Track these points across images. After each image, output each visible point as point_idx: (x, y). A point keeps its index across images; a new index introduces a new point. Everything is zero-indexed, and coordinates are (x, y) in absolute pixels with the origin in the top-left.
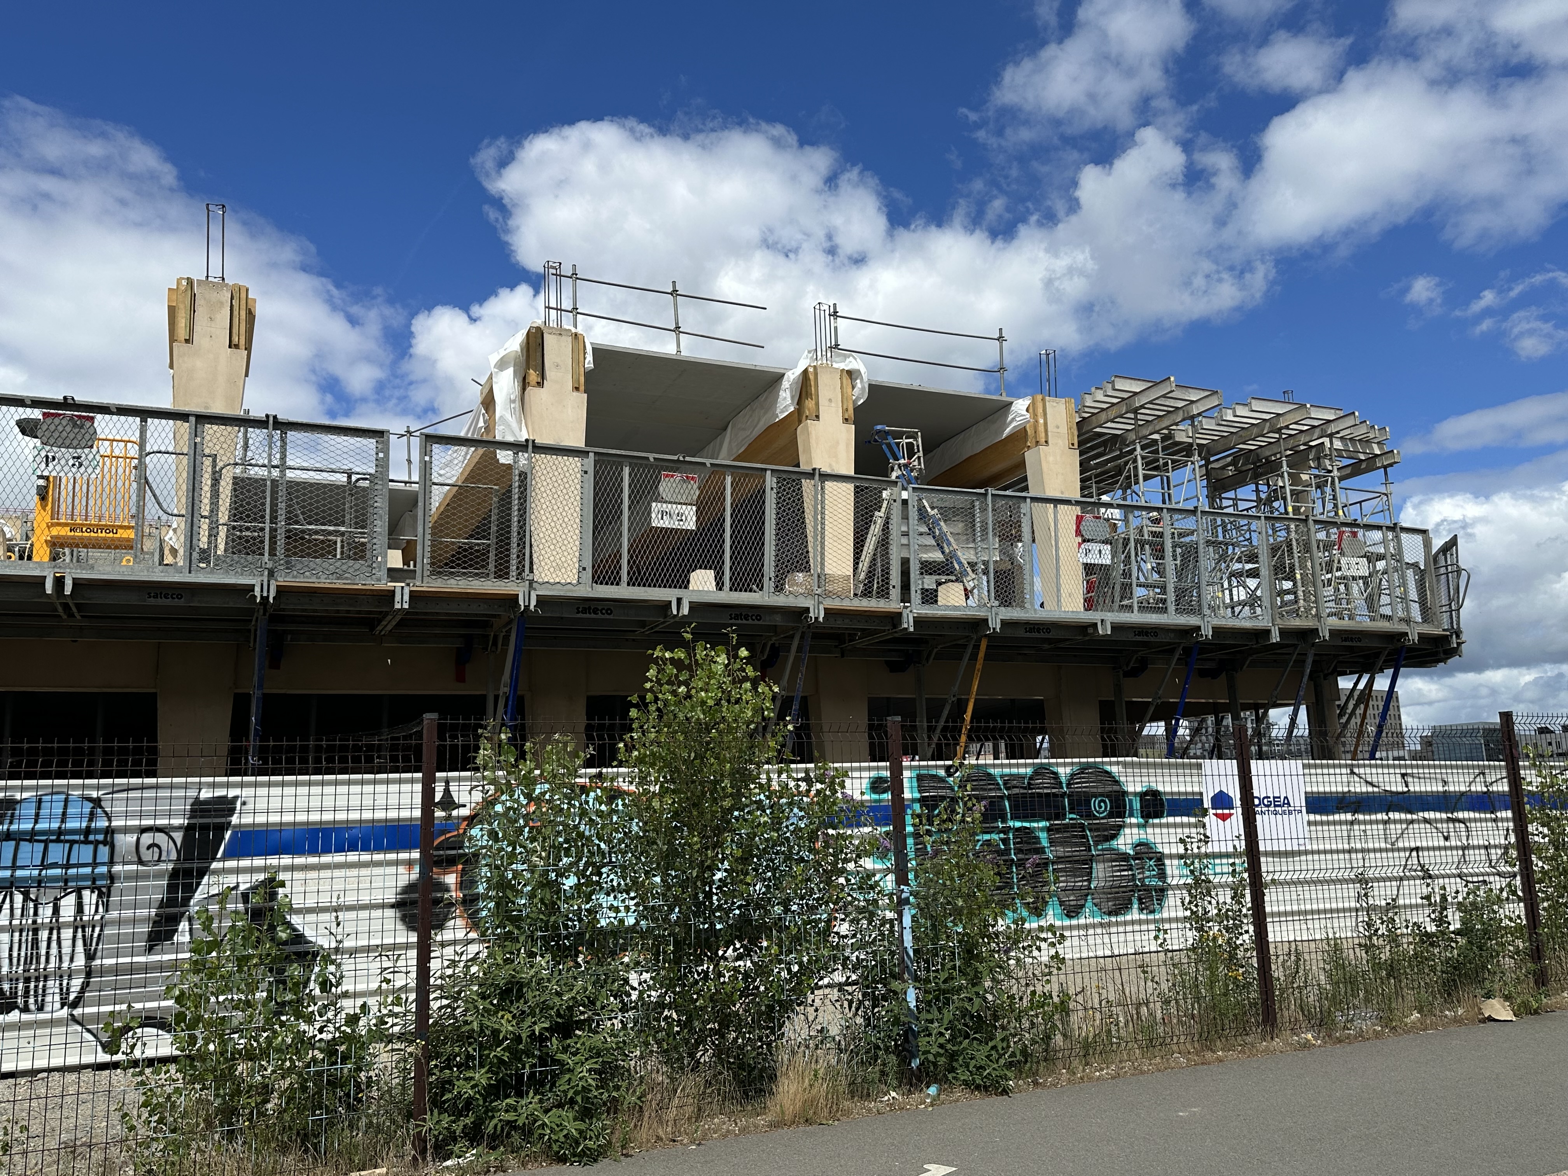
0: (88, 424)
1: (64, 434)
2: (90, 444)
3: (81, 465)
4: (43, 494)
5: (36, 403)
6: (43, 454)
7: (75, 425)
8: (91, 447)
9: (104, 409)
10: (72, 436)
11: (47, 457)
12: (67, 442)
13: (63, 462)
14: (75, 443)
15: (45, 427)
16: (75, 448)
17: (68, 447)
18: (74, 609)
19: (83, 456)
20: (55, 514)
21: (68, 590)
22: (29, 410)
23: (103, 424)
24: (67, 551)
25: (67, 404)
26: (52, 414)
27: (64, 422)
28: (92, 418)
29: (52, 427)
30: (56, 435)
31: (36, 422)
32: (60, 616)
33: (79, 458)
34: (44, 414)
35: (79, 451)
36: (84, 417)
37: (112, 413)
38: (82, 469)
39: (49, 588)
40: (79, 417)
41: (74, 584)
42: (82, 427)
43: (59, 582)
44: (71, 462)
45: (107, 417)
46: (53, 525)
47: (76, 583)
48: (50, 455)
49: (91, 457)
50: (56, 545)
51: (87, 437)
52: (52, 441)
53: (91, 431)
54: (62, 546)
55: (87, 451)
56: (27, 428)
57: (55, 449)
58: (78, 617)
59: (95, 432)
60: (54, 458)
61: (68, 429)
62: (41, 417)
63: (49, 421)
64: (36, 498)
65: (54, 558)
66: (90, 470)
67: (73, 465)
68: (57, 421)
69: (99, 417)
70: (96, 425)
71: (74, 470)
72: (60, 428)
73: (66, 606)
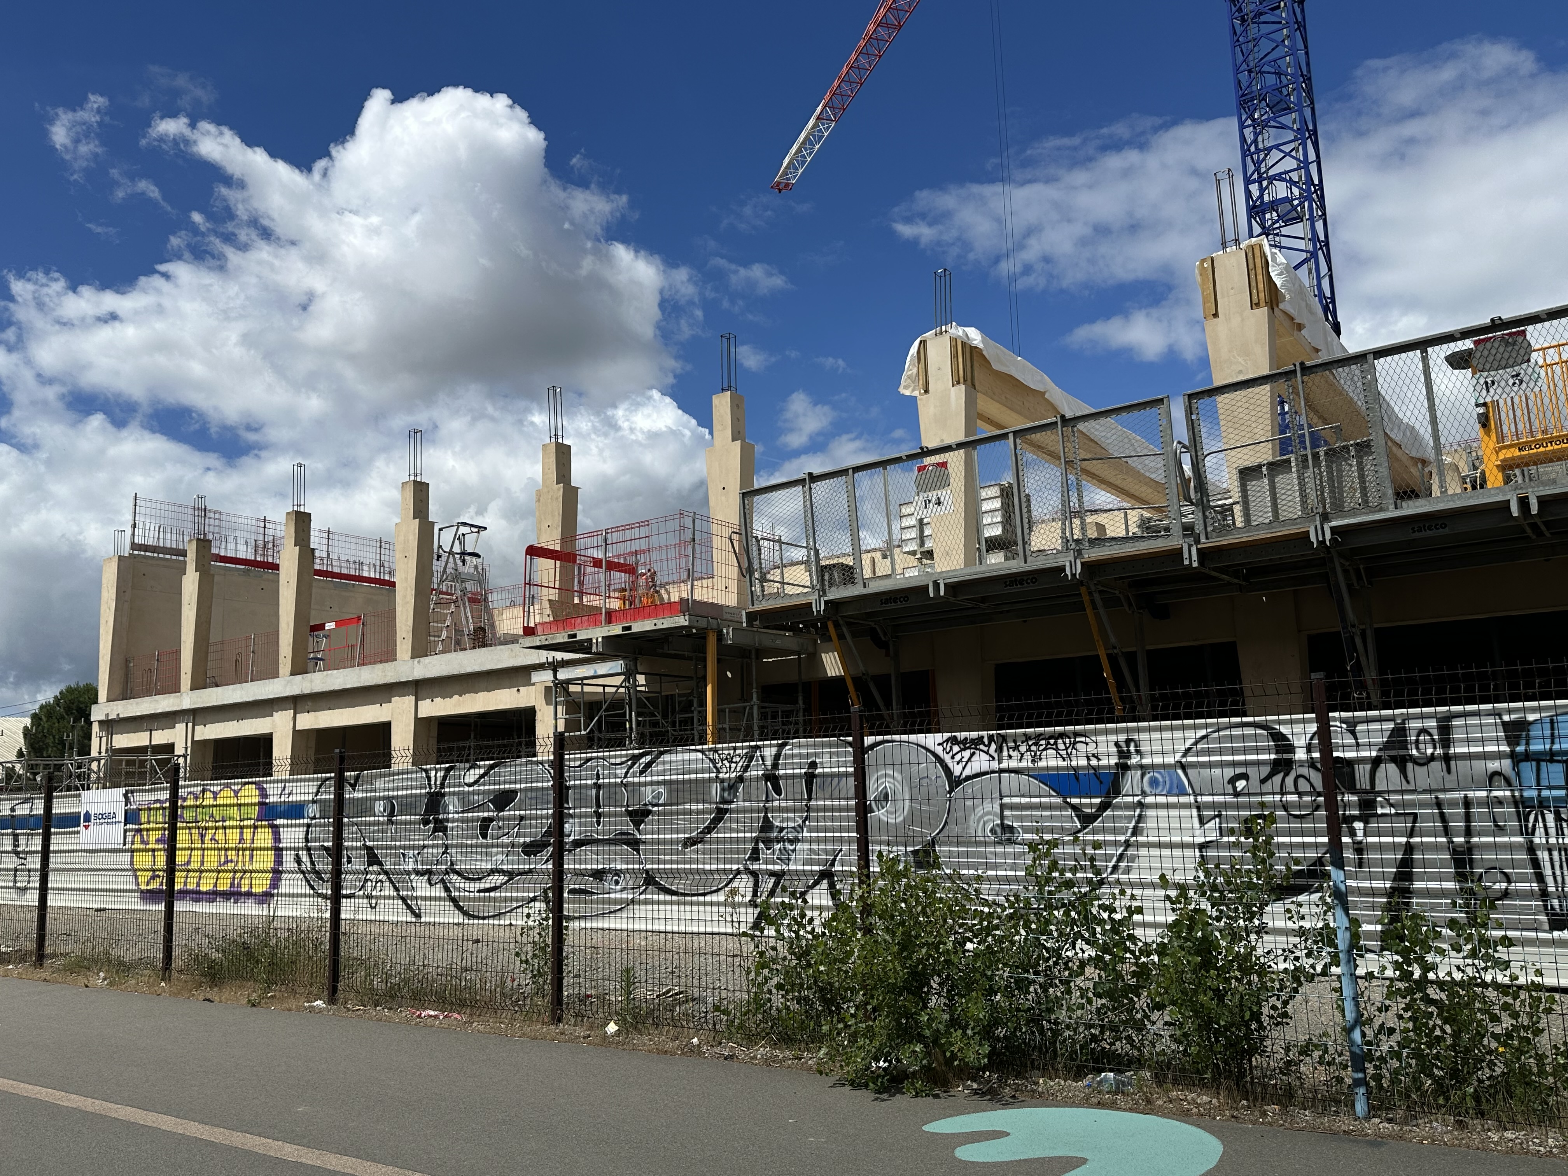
0: (1520, 339)
1: (1499, 356)
2: (1526, 358)
3: (1521, 382)
4: (1484, 421)
5: (1465, 334)
6: (1482, 381)
7: (1507, 343)
8: (1529, 361)
9: (1534, 319)
10: (1506, 355)
11: (1486, 383)
12: (1503, 363)
13: (1503, 384)
14: (1511, 362)
15: (1478, 355)
16: (1512, 366)
17: (1505, 368)
18: (1543, 528)
19: (1522, 372)
20: (1501, 438)
21: (1534, 509)
22: (1460, 343)
23: (1536, 334)
24: (1517, 471)
25: (1496, 325)
26: (1483, 340)
27: (1496, 345)
28: (1524, 332)
29: (1486, 353)
30: (1491, 359)
31: (1469, 352)
32: (1528, 537)
33: (1518, 375)
34: (1475, 342)
35: (1516, 368)
36: (1515, 333)
37: (1544, 321)
38: (1524, 386)
39: (1515, 511)
40: (1510, 334)
41: (1539, 502)
42: (1514, 344)
43: (1524, 502)
44: (1511, 382)
45: (1539, 326)
46: (1501, 449)
47: (1542, 500)
48: (1489, 380)
49: (1530, 371)
50: (1506, 467)
51: (1522, 352)
52: (1488, 366)
53: (1525, 345)
54: (1511, 468)
55: (1524, 366)
56: (1457, 361)
57: (1492, 373)
58: (1548, 535)
59: (1529, 344)
60: (1493, 383)
61: (1501, 350)
62: (1472, 346)
63: (1481, 347)
64: (1478, 426)
65: (1507, 480)
66: (1532, 384)
67: (1514, 384)
68: (1489, 345)
69: (1530, 328)
70: (1528, 337)
71: (1515, 388)
72: (1493, 351)
73: (1534, 526)
